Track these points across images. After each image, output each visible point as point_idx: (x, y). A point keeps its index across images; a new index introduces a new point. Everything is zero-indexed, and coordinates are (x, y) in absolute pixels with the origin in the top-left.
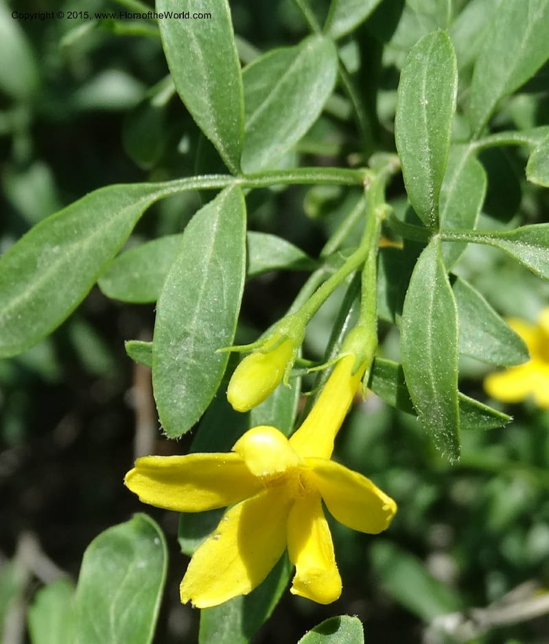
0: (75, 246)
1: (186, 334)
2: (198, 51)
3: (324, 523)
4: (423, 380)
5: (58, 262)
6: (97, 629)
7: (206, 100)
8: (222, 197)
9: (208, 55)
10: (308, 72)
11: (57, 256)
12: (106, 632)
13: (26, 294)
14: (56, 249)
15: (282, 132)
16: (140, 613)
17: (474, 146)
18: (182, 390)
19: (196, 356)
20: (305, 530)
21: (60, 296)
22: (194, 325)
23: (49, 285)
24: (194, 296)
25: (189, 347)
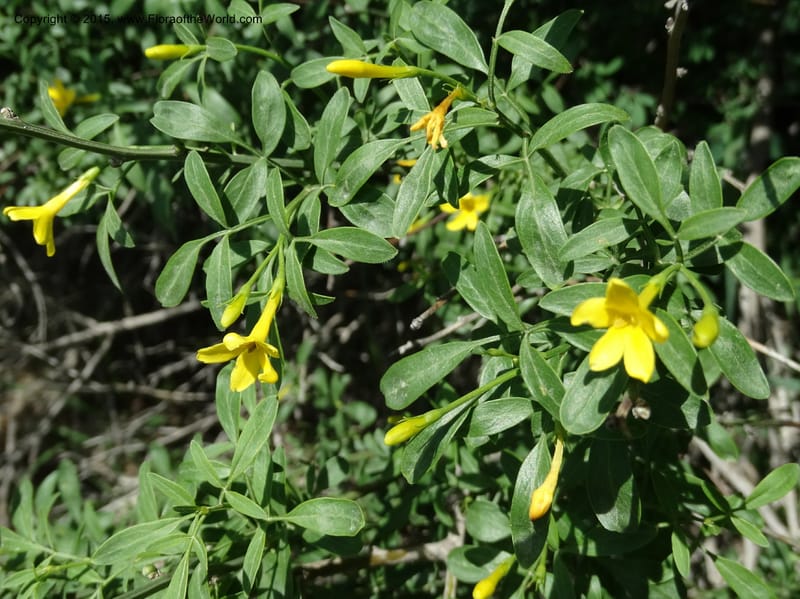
0: (183, 265)
1: (217, 295)
2: (203, 191)
5: (179, 272)
7: (210, 207)
9: (206, 192)
10: (255, 175)
11: (179, 269)
13: (173, 283)
14: (178, 267)
21: (183, 283)
24: (217, 281)
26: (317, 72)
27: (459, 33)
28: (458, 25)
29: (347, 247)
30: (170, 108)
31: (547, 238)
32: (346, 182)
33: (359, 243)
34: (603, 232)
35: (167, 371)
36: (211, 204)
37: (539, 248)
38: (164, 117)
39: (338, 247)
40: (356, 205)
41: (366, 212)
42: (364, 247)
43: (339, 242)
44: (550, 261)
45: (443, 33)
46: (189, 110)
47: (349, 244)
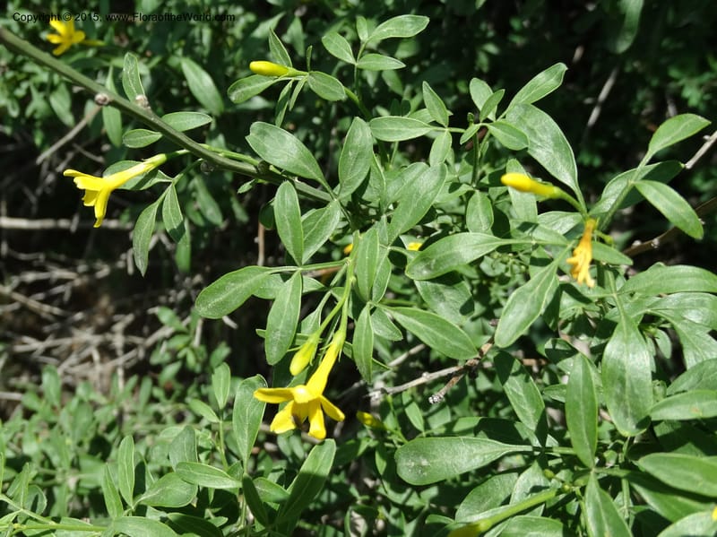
0: (240, 285)
1: (278, 330)
2: (288, 224)
3: (321, 412)
4: (360, 357)
5: (233, 289)
6: (241, 417)
7: (290, 241)
8: (294, 276)
9: (292, 226)
10: (329, 216)
11: (234, 287)
12: (245, 419)
13: (221, 298)
14: (233, 284)
15: (318, 240)
16: (257, 414)
17: (389, 248)
18: (275, 349)
19: (281, 338)
20: (315, 412)
21: (233, 301)
22: (280, 327)
23: (229, 296)
24: (281, 317)
25: (278, 334)
26: (396, 129)
27: (557, 144)
28: (557, 137)
29: (428, 332)
30: (268, 131)
31: (632, 387)
32: (434, 261)
33: (442, 333)
34: (700, 402)
35: (30, 277)
36: (293, 240)
37: (618, 391)
38: (258, 138)
39: (417, 328)
40: (433, 284)
41: (440, 294)
42: (446, 338)
43: (420, 324)
44: (626, 407)
45: (541, 141)
46: (284, 137)
47: (431, 330)
